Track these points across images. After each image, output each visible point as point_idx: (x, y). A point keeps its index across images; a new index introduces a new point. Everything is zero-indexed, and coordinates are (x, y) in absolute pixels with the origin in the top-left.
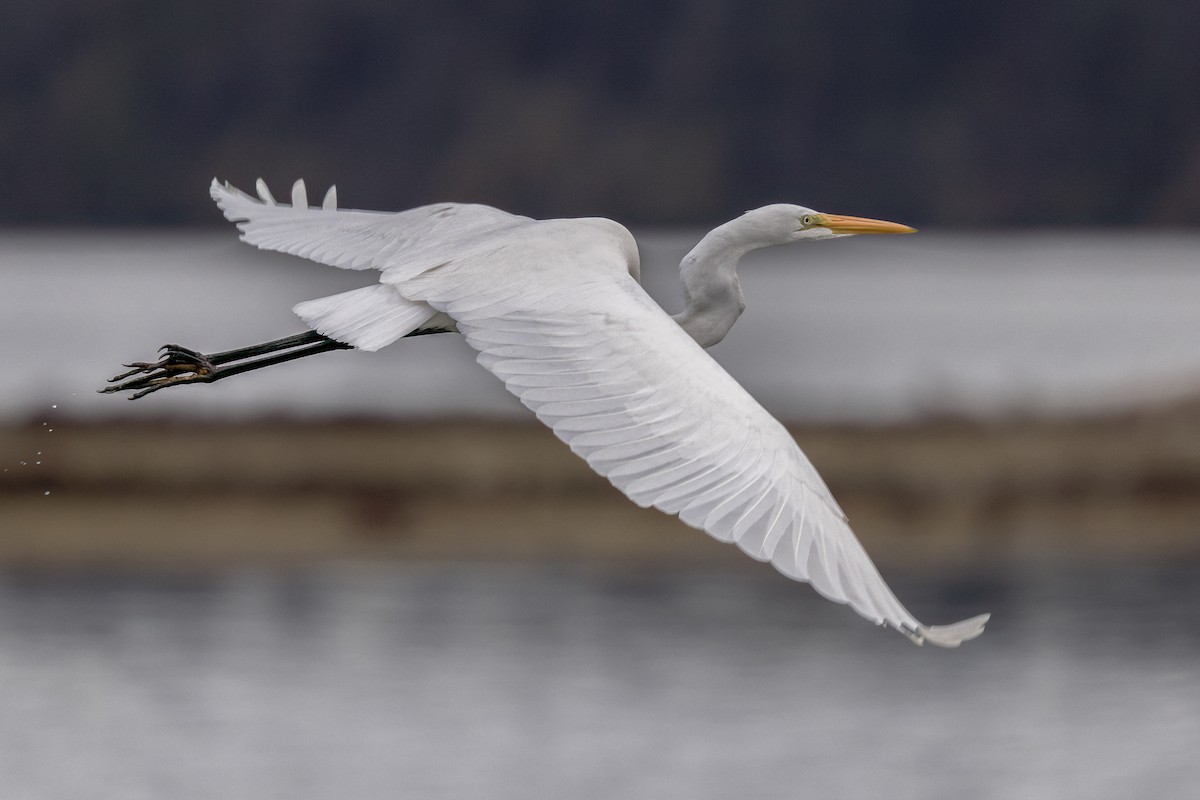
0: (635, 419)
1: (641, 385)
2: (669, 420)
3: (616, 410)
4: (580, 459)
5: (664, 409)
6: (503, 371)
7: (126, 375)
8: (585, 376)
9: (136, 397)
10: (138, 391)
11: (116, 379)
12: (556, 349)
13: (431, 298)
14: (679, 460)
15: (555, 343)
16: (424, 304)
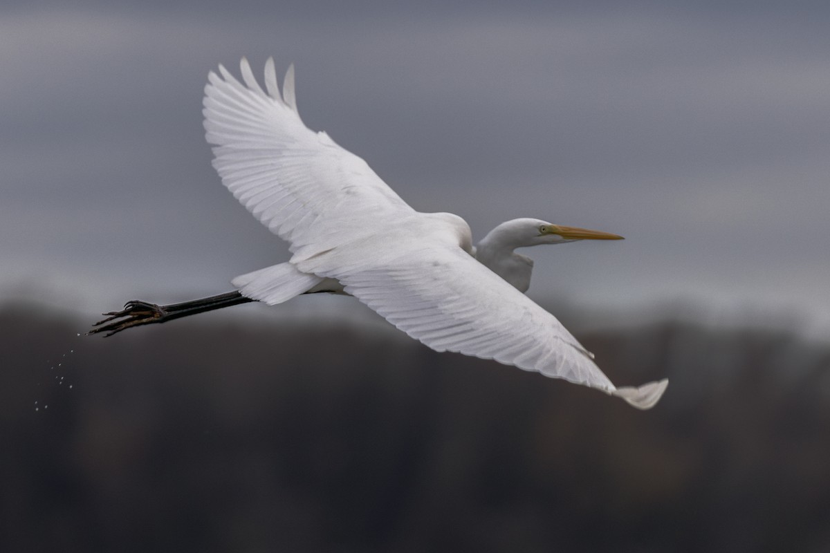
0: (443, 312)
1: (451, 295)
2: (467, 311)
3: (432, 308)
4: (402, 332)
5: (464, 306)
6: (360, 293)
7: (107, 320)
8: (414, 291)
9: (108, 335)
10: (110, 332)
11: (98, 324)
12: (397, 281)
13: (317, 271)
14: (472, 330)
15: (396, 279)
16: (313, 274)
